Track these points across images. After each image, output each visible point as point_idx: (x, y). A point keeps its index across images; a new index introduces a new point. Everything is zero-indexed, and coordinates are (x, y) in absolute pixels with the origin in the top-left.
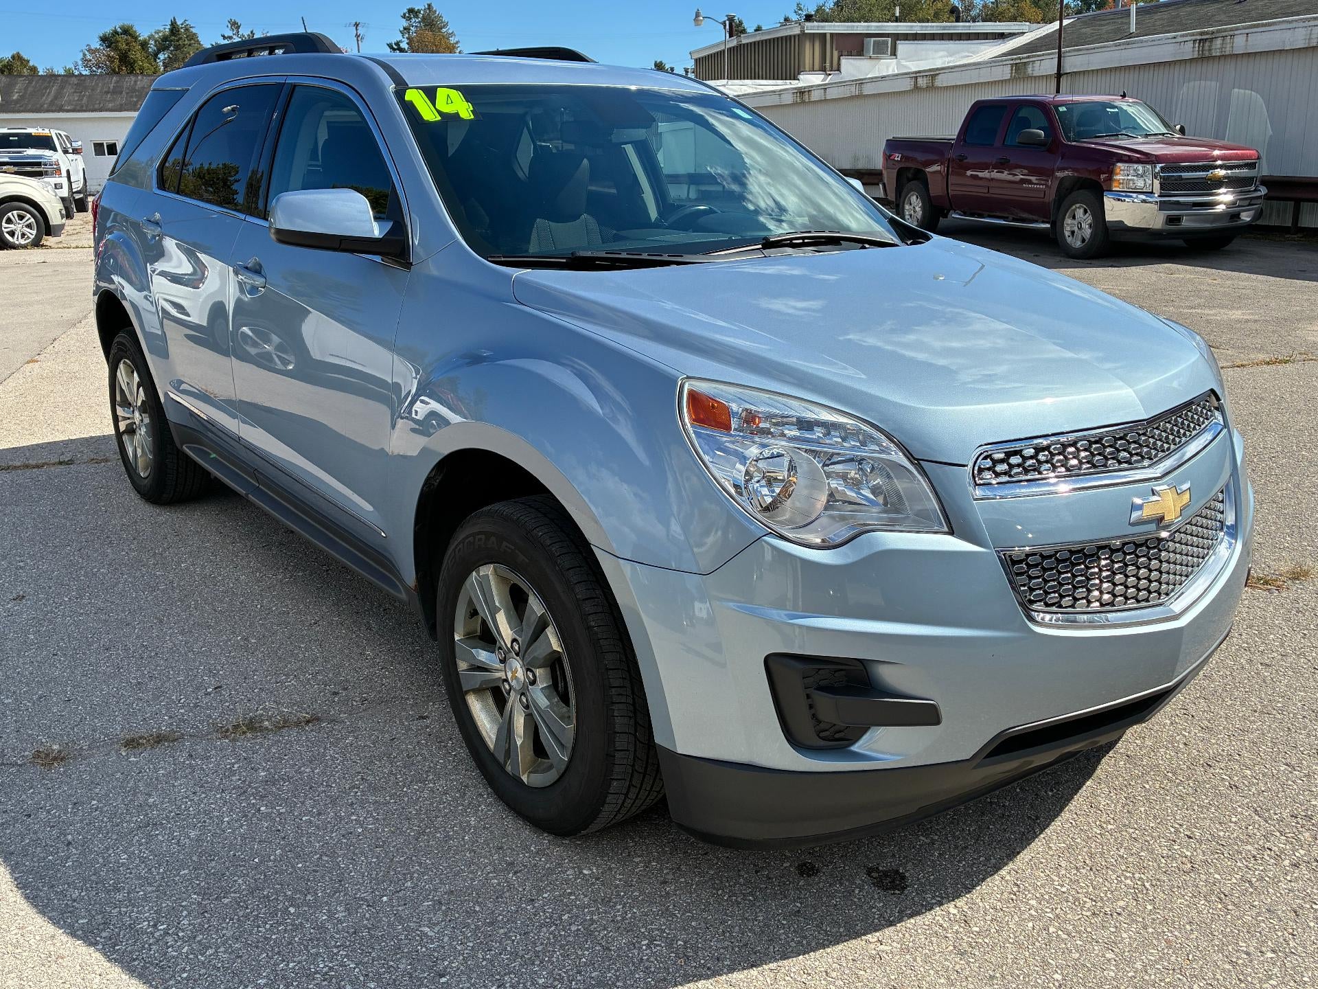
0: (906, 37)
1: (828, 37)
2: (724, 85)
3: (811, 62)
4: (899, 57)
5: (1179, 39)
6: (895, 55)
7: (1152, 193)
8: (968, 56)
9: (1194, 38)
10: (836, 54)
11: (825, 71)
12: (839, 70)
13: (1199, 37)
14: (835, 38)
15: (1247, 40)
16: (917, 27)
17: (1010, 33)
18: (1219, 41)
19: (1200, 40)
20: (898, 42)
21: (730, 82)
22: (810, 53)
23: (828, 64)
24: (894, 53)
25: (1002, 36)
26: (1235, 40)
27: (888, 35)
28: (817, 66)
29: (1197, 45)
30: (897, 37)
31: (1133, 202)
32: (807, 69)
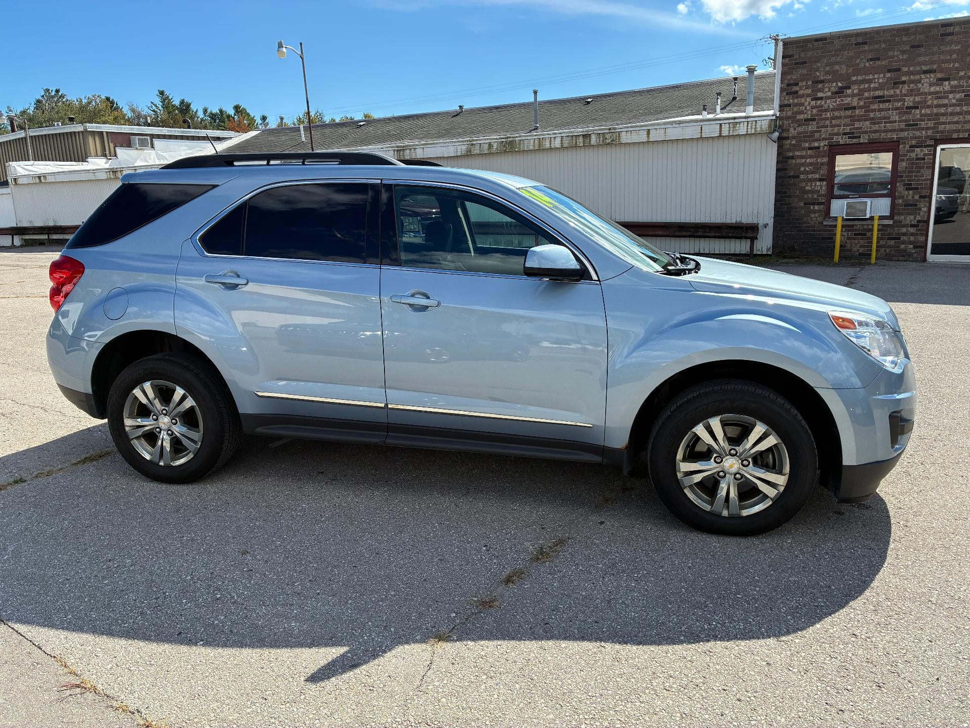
0: (159, 137)
1: (105, 135)
2: (32, 165)
3: (95, 151)
4: (156, 149)
5: (385, 149)
6: (153, 148)
7: (419, 232)
8: (201, 150)
9: (394, 149)
10: (112, 145)
11: (106, 156)
12: (116, 155)
13: (397, 149)
14: (109, 135)
15: (423, 152)
16: (165, 131)
17: (223, 138)
18: (408, 151)
19: (397, 150)
20: (154, 139)
21: (36, 163)
22: (93, 144)
23: (107, 152)
24: (153, 147)
25: (218, 139)
26: (417, 151)
27: (146, 135)
28: (99, 153)
29: (396, 153)
30: (153, 136)
31: (410, 237)
32: (93, 154)
